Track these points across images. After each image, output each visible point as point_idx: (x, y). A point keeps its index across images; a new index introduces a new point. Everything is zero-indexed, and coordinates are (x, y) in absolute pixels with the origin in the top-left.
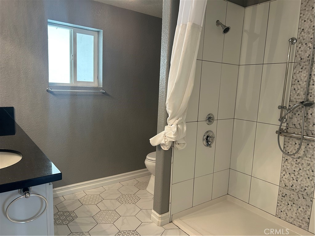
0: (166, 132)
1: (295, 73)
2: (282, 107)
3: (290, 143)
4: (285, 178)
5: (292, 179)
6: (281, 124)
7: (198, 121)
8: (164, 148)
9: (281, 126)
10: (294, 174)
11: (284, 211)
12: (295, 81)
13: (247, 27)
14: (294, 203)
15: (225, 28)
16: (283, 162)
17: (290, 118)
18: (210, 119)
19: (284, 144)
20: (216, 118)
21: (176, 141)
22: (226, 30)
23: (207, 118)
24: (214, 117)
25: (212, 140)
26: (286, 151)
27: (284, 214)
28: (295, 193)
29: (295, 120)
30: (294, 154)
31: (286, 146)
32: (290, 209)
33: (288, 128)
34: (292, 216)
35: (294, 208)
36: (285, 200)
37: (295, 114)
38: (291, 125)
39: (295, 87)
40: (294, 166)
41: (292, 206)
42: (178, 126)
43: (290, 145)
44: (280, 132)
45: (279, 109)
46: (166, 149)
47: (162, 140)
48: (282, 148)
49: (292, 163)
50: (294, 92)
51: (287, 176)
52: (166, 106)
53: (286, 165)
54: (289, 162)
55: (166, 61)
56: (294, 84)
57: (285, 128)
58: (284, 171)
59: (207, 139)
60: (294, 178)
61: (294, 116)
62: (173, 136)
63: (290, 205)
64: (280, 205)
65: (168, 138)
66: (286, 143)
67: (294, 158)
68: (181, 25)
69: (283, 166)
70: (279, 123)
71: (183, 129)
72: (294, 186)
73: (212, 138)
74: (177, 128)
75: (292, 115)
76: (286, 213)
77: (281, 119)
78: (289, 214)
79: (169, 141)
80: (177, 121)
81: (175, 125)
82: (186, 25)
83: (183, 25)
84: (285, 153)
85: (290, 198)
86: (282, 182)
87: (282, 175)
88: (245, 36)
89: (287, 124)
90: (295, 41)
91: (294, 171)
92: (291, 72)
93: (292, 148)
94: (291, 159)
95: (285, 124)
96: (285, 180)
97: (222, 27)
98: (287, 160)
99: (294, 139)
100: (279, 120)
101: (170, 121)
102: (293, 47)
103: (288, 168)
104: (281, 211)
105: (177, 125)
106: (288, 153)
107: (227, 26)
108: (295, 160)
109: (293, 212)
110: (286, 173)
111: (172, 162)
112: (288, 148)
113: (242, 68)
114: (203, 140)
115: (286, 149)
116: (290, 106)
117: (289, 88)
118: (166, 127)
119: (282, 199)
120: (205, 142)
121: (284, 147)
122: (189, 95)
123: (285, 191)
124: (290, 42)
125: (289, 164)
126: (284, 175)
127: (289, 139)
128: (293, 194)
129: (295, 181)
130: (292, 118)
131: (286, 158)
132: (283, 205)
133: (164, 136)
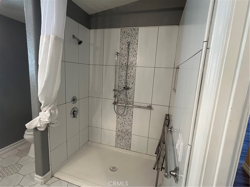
0: (40, 118)
1: (120, 72)
2: (115, 90)
3: (120, 108)
4: (119, 127)
5: (121, 127)
6: (115, 99)
7: (66, 103)
8: (41, 129)
9: (115, 100)
10: (122, 124)
11: (119, 143)
12: (120, 76)
13: (92, 41)
14: (123, 139)
15: (79, 41)
16: (117, 118)
17: (119, 95)
18: (74, 100)
19: (117, 109)
20: (78, 99)
21: (50, 123)
22: (80, 43)
23: (72, 100)
24: (76, 98)
25: (77, 113)
26: (118, 113)
27: (119, 145)
28: (123, 133)
29: (121, 97)
30: (122, 114)
31: (118, 110)
32: (122, 142)
33: (118, 101)
34: (122, 145)
35: (123, 141)
36: (119, 138)
37: (121, 93)
38: (119, 99)
39: (120, 79)
40: (122, 120)
41: (122, 140)
42: (51, 112)
43: (120, 110)
44: (115, 103)
45: (113, 91)
46: (42, 130)
47: (38, 124)
48: (116, 111)
49: (121, 118)
50: (120, 82)
51: (119, 125)
52: (38, 97)
53: (118, 120)
54: (120, 118)
55: (34, 62)
56: (120, 78)
57: (117, 101)
58: (118, 123)
59: (73, 113)
60: (123, 126)
61: (121, 94)
62: (47, 120)
63: (121, 140)
64: (117, 141)
65: (43, 122)
66: (118, 109)
67: (122, 116)
68: (45, 35)
69: (117, 121)
70: (114, 99)
71: (55, 112)
72: (123, 130)
73: (77, 112)
74: (51, 114)
75: (120, 94)
76: (120, 144)
77: (115, 96)
78: (121, 144)
79: (44, 124)
80: (50, 108)
81: (48, 112)
82: (50, 36)
83: (47, 36)
84: (118, 114)
85: (121, 136)
86: (117, 129)
87: (117, 125)
88: (91, 47)
89: (118, 99)
90: (118, 54)
91: (122, 122)
92: (118, 71)
93: (121, 111)
94: (121, 117)
95: (117, 99)
96: (118, 127)
97: (77, 40)
98: (119, 117)
99: (121, 106)
100: (114, 97)
101: (43, 108)
102: (118, 58)
103: (120, 121)
104: (118, 144)
105: (50, 110)
106: (119, 113)
107: (81, 40)
108: (122, 117)
109: (123, 143)
110: (119, 124)
111: (49, 137)
112: (119, 111)
113: (91, 67)
114: (71, 114)
115: (118, 112)
116: (118, 89)
117: (117, 80)
118: (40, 113)
119: (118, 137)
120: (72, 116)
121: (117, 111)
122: (58, 88)
123: (119, 133)
124: (116, 54)
125: (120, 120)
126: (118, 125)
127: (119, 107)
128: (123, 134)
129: (123, 127)
130: (120, 96)
131: (118, 116)
132: (118, 140)
133: (39, 121)
